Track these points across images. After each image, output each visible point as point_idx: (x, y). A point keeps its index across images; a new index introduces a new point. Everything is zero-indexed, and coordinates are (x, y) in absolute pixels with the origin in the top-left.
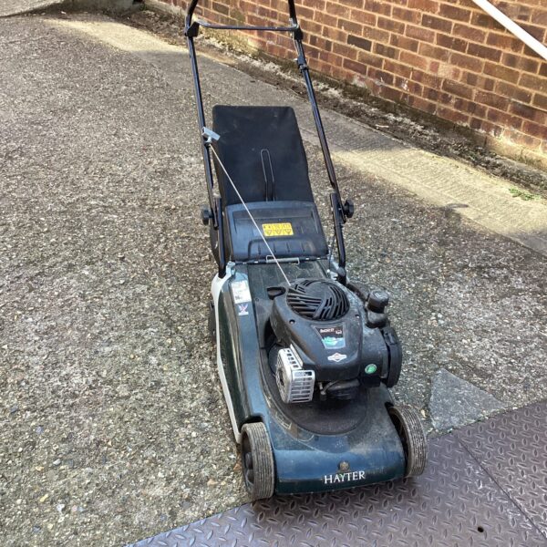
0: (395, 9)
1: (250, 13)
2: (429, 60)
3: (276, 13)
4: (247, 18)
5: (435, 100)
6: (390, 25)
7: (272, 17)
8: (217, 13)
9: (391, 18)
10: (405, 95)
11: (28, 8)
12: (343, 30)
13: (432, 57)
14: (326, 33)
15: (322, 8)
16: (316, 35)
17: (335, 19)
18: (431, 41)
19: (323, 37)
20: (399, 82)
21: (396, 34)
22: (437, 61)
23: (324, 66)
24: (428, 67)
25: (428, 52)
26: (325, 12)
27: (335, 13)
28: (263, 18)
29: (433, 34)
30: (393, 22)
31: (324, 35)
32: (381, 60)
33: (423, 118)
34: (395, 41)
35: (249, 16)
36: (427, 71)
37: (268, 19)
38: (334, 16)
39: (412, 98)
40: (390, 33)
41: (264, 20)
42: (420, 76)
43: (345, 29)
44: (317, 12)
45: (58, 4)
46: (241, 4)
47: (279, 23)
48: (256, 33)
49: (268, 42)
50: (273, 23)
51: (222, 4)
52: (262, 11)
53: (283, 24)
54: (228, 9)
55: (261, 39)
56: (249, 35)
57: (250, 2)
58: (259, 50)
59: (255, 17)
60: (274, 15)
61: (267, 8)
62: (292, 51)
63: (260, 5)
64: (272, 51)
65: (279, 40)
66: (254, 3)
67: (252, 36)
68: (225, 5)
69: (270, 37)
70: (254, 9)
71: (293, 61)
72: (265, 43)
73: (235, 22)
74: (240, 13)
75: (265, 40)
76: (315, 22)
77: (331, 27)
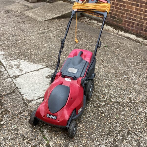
1: (125, 19)
4: (123, 20)
8: (111, 18)
11: (51, 18)
28: (130, 21)
35: (124, 20)
37: (132, 21)
45: (60, 16)
46: (122, 16)
47: (137, 22)
48: (126, 25)
49: (131, 28)
50: (134, 23)
51: (114, 16)
52: (130, 19)
53: (138, 23)
54: (116, 17)
55: (129, 27)
56: (123, 26)
57: (125, 15)
58: (127, 30)
59: (127, 20)
60: (135, 20)
61: (132, 18)
62: (141, 31)
63: (129, 17)
64: (133, 31)
65: (136, 28)
66: (127, 16)
67: (125, 26)
68: (115, 16)
69: (132, 26)
70: (126, 18)
71: (141, 34)
72: (130, 28)
73: (118, 21)
74: (121, 19)
75: (130, 27)
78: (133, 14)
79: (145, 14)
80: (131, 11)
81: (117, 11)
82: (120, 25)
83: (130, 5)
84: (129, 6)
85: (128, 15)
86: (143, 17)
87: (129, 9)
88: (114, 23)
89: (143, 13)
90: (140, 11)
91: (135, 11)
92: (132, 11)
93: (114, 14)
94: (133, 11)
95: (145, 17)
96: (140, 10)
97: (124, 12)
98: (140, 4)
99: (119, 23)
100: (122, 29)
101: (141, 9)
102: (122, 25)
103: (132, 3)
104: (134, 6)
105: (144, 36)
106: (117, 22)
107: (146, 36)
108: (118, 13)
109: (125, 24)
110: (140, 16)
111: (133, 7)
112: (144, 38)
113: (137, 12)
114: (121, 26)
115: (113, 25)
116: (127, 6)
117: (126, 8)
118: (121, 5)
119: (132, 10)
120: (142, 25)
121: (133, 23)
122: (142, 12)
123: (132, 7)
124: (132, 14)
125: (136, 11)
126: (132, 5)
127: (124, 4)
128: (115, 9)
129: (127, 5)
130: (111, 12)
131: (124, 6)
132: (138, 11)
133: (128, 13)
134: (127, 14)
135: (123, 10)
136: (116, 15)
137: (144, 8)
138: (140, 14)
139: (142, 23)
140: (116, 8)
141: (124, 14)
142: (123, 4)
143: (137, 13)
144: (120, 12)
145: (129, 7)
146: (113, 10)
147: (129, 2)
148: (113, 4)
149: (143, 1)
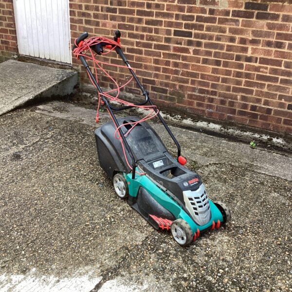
1: (189, 93)
3: (216, 92)
4: (186, 96)
7: (212, 95)
8: (156, 93)
12: (283, 101)
14: (266, 103)
15: (262, 88)
16: (257, 105)
23: (263, 124)
26: (265, 90)
27: (276, 91)
28: (203, 95)
31: (264, 105)
37: (208, 96)
38: (276, 93)
41: (204, 97)
43: (285, 100)
44: (257, 91)
46: (181, 87)
47: (219, 98)
48: (195, 105)
49: (207, 110)
50: (213, 99)
51: (161, 87)
52: (201, 91)
53: (223, 99)
54: (167, 90)
55: (201, 108)
56: (188, 106)
57: (189, 85)
58: (198, 115)
59: (194, 95)
60: (214, 93)
61: (206, 89)
62: (232, 115)
63: (199, 87)
64: (211, 116)
65: (219, 108)
66: (193, 86)
67: (191, 107)
68: (164, 88)
69: (210, 107)
70: (194, 90)
71: (233, 121)
72: (204, 111)
73: (174, 98)
74: (179, 93)
75: (204, 109)
76: (255, 97)
77: (272, 100)
78: (208, 81)
79: (237, 80)
80: (202, 74)
81: (167, 77)
82: (179, 106)
83: (199, 64)
84: (196, 65)
85: (196, 85)
86: (232, 85)
87: (198, 72)
88: (164, 102)
89: (231, 77)
90: (223, 75)
91: (213, 74)
92: (205, 75)
93: (161, 84)
94: (208, 75)
95: (238, 86)
96: (224, 73)
97: (185, 77)
98: (222, 60)
99: (176, 102)
100: (185, 114)
101: (227, 70)
102: (184, 104)
103: (203, 59)
104: (210, 65)
105: (240, 124)
106: (171, 99)
107: (243, 125)
108: (171, 82)
109: (191, 103)
110: (224, 84)
111: (206, 67)
112: (241, 127)
113: (216, 77)
114: (182, 107)
115: (161, 106)
116: (193, 65)
117: (190, 71)
118: (176, 65)
119: (205, 73)
120: (233, 102)
121: (211, 100)
122: (228, 77)
123: (203, 66)
124: (205, 81)
125: (216, 75)
126: (203, 63)
127: (184, 62)
128: (162, 73)
129: (193, 63)
130: (154, 80)
131: (186, 66)
132: (218, 75)
133: (195, 80)
134: (193, 82)
135: (182, 74)
136: (167, 85)
137: (232, 68)
138: (225, 80)
139: (231, 99)
140: (166, 70)
141: (187, 82)
142: (181, 61)
143: (218, 79)
144: (176, 79)
145: (198, 68)
146: (156, 76)
147: (197, 57)
148: (156, 62)
149: (230, 54)
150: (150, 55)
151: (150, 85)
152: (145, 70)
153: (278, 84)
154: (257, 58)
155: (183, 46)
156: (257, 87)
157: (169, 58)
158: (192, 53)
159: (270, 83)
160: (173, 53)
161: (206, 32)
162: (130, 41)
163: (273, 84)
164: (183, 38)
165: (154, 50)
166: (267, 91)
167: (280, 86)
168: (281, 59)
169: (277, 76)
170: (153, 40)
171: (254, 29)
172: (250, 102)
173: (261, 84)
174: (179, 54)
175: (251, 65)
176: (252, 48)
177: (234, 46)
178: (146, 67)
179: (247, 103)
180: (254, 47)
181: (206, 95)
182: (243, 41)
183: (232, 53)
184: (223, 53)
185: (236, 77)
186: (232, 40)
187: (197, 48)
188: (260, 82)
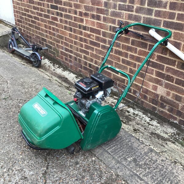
0: (130, 55)
1: (61, 50)
2: (151, 84)
3: (72, 51)
4: (60, 52)
5: (156, 105)
6: (128, 63)
7: (71, 53)
9: (128, 59)
10: (139, 100)
13: (153, 82)
14: (96, 63)
15: (93, 51)
16: (91, 63)
17: (100, 57)
18: (152, 74)
19: (94, 65)
20: (135, 92)
21: (132, 68)
22: (156, 85)
24: (151, 87)
25: (151, 80)
26: (94, 53)
27: (100, 54)
28: (67, 52)
29: (153, 70)
30: (130, 62)
31: (95, 64)
32: (124, 80)
33: (150, 113)
34: (131, 71)
36: (150, 89)
37: (69, 53)
38: (100, 55)
39: (143, 102)
40: (129, 67)
41: (67, 54)
42: (147, 91)
44: (91, 53)
46: (57, 45)
48: (64, 59)
49: (70, 64)
52: (66, 50)
53: (75, 56)
54: (51, 47)
55: (67, 62)
56: (61, 60)
57: (60, 45)
58: (66, 67)
59: (63, 52)
60: (71, 52)
61: (68, 48)
62: (81, 69)
63: (65, 47)
64: (72, 68)
65: (75, 63)
68: (50, 45)
69: (70, 61)
70: (62, 48)
71: (82, 74)
72: (68, 64)
74: (57, 49)
76: (90, 57)
77: (98, 60)
79: (81, 43)
80: (65, 37)
81: (51, 38)
82: (58, 59)
84: (62, 30)
85: (63, 44)
86: (79, 47)
87: (63, 36)
88: (51, 55)
90: (74, 39)
91: (69, 38)
93: (49, 42)
95: (82, 48)
96: (75, 37)
97: (58, 39)
98: (73, 28)
99: (56, 56)
100: (60, 65)
101: (75, 35)
102: (60, 58)
103: (65, 26)
104: (67, 30)
106: (54, 54)
109: (62, 58)
110: (75, 46)
115: (50, 58)
116: (60, 30)
117: (60, 34)
118: (54, 29)
120: (80, 59)
121: (71, 57)
122: (77, 41)
123: (65, 32)
124: (67, 42)
125: (71, 39)
126: (65, 29)
127: (57, 28)
128: (49, 35)
130: (46, 39)
131: (57, 30)
132: (72, 39)
133: (62, 41)
135: (57, 37)
136: (51, 43)
137: (77, 34)
138: (76, 43)
139: (80, 57)
140: (50, 33)
141: (59, 42)
142: (55, 27)
143: (71, 41)
144: (55, 40)
145: (63, 33)
146: (47, 36)
147: (62, 25)
148: (46, 26)
149: (76, 24)
150: (42, 22)
151: (45, 43)
152: (42, 32)
153: (100, 49)
154: (88, 27)
155: (55, 16)
156: (91, 50)
157: (50, 24)
158: (59, 21)
159: (96, 48)
160: (51, 21)
161: (64, 7)
162: (34, 11)
163: (98, 49)
164: (55, 10)
165: (44, 18)
166: (95, 53)
167: (101, 51)
168: (100, 29)
169: (99, 43)
170: (42, 11)
171: (85, 5)
172: (88, 60)
173: (92, 47)
174: (54, 21)
175: (86, 33)
176: (85, 19)
177: (77, 17)
178: (42, 30)
179: (87, 61)
180: (87, 19)
181: (68, 53)
182: (81, 14)
183: (76, 22)
184: (73, 22)
185: (80, 41)
186: (76, 13)
187: (61, 18)
188: (91, 46)
